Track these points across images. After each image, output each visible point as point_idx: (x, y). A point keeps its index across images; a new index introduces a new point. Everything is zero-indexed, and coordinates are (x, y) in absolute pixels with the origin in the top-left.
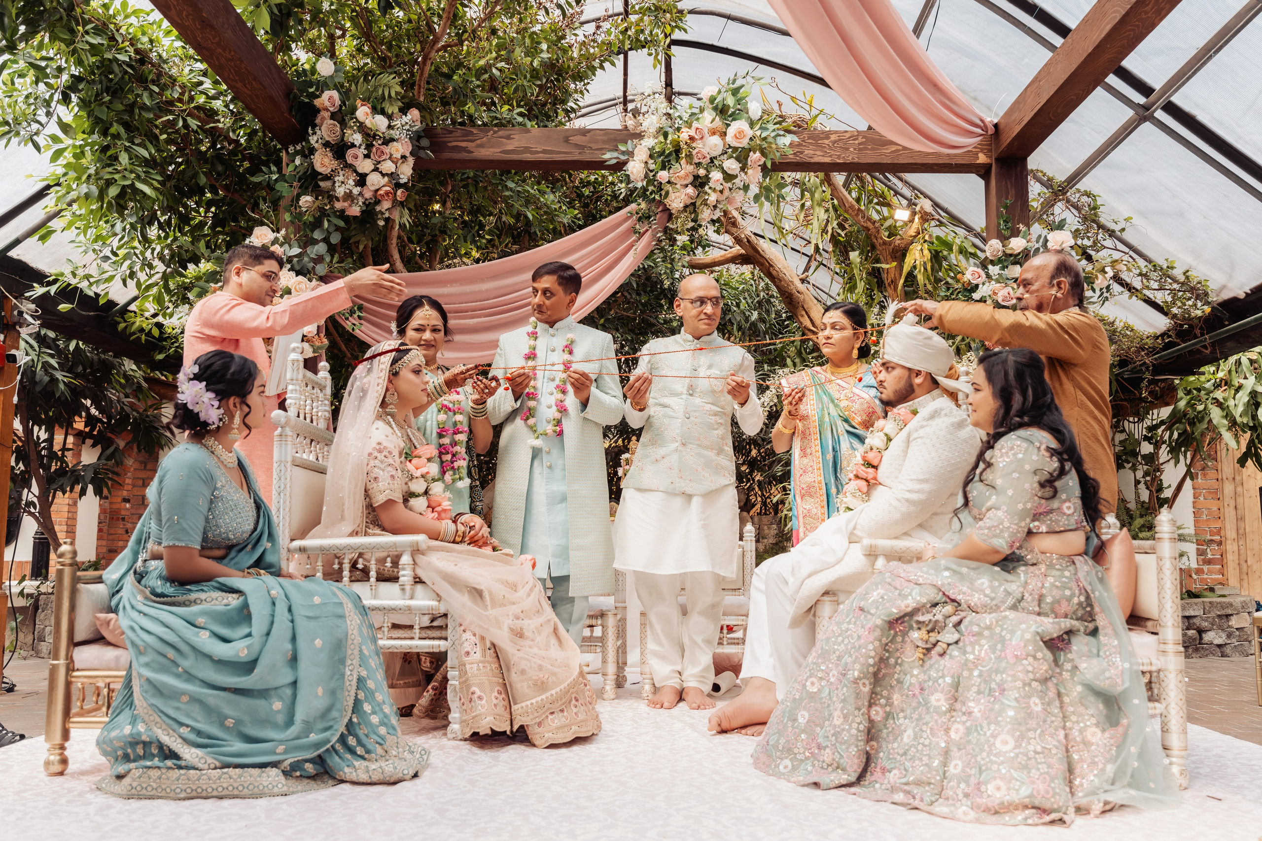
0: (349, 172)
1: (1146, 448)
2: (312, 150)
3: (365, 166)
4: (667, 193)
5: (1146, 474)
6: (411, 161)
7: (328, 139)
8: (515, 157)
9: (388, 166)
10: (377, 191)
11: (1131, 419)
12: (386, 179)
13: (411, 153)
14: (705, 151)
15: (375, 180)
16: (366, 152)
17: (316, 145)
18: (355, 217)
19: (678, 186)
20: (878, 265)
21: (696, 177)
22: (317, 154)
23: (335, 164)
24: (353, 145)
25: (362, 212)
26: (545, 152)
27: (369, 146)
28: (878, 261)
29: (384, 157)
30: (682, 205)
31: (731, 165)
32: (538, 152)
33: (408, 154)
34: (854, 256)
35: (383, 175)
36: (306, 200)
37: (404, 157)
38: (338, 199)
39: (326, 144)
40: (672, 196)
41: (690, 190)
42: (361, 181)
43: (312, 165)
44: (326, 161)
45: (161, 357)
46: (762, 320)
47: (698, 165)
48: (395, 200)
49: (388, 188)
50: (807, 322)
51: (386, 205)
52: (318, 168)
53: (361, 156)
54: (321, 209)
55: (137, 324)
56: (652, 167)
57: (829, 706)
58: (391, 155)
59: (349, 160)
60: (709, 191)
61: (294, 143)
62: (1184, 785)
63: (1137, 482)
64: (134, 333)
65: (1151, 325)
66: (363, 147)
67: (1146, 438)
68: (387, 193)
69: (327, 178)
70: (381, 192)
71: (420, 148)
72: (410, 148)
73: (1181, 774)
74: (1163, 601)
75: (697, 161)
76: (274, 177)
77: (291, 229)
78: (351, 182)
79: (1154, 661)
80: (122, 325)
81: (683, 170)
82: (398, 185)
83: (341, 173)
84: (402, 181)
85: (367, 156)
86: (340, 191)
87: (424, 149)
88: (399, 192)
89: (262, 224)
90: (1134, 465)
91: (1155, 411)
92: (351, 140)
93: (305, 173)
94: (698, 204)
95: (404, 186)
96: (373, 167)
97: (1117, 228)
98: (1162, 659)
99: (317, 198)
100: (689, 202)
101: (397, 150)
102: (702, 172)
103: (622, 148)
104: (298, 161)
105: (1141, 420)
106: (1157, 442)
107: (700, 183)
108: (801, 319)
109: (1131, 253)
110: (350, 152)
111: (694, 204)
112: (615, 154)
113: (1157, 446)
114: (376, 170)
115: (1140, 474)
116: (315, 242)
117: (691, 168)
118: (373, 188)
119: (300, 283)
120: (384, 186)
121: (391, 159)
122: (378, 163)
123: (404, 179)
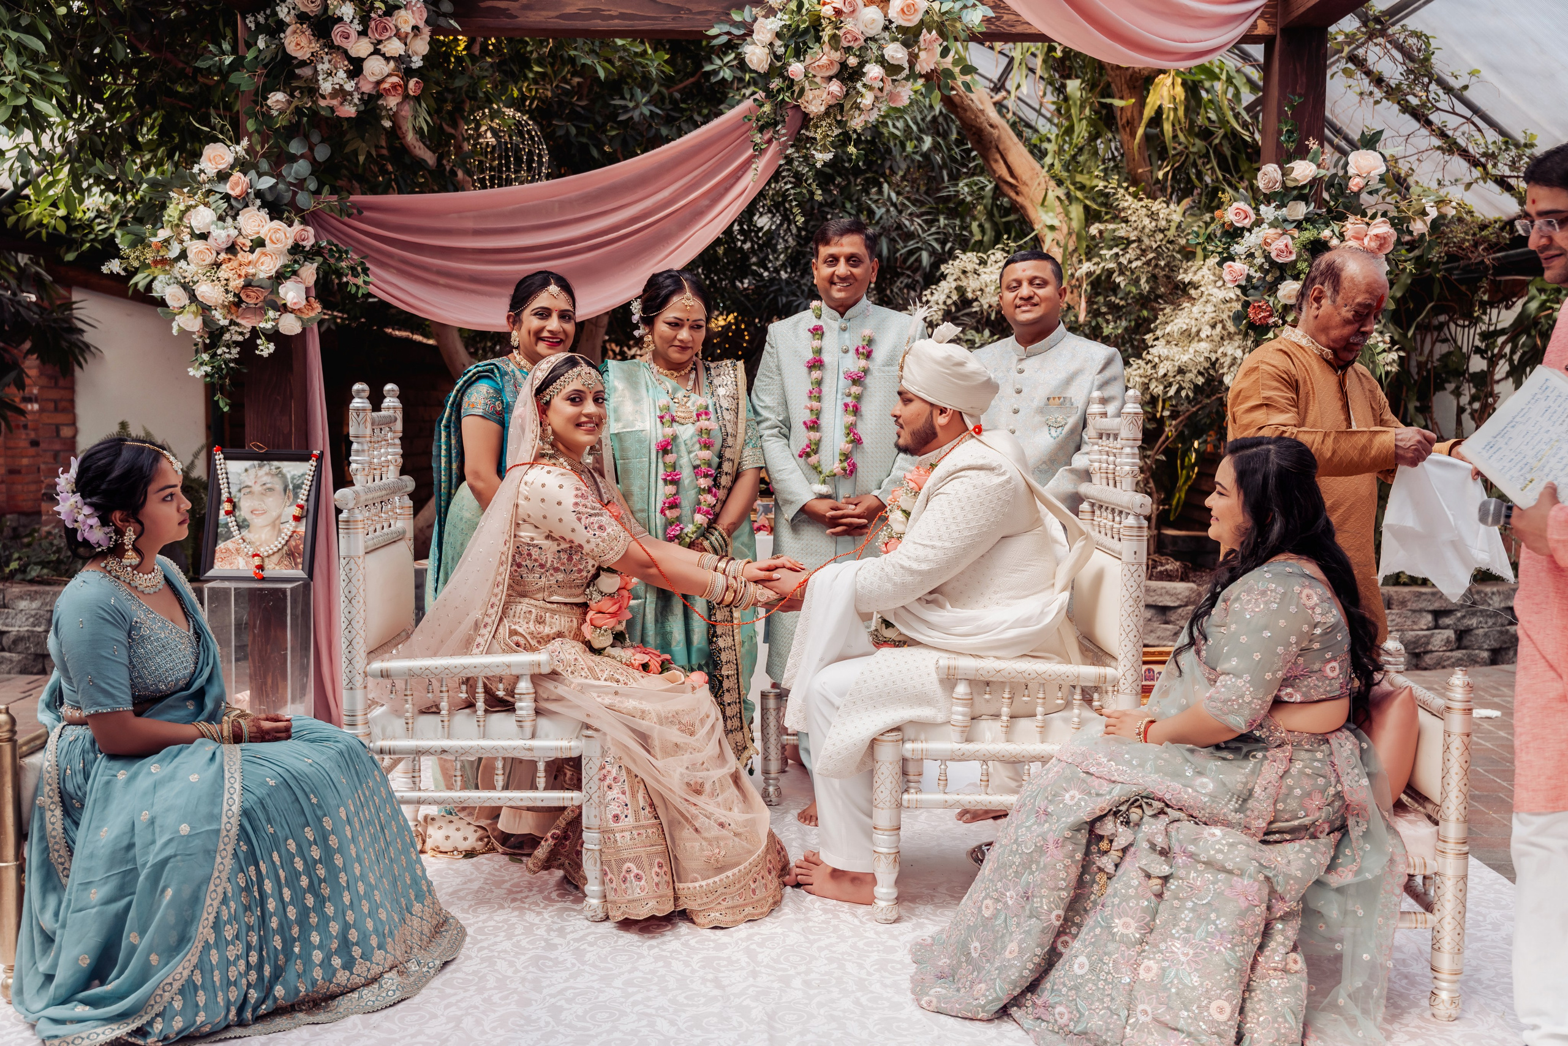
0: (338, 58)
1: (1477, 364)
2: (281, 26)
3: (361, 48)
4: (802, 91)
5: (1474, 399)
6: (426, 31)
7: (303, 9)
8: (578, 24)
9: (394, 47)
10: (378, 83)
11: (1461, 322)
12: (392, 64)
13: (427, 22)
14: (856, 31)
15: (375, 68)
16: (360, 28)
17: (287, 20)
18: (348, 119)
19: (818, 80)
20: (1108, 101)
21: (843, 65)
22: (289, 31)
23: (316, 46)
24: (340, 19)
25: (358, 112)
26: (622, 16)
27: (365, 20)
28: (1107, 93)
29: (388, 34)
30: (823, 109)
31: (896, 52)
32: (612, 17)
33: (421, 24)
34: (1073, 86)
35: (388, 59)
36: (277, 99)
37: (415, 28)
38: (324, 97)
39: (302, 17)
40: (809, 95)
41: (835, 87)
42: (356, 68)
43: (282, 47)
44: (304, 42)
45: (70, 257)
46: (936, 147)
47: (848, 50)
48: (406, 97)
49: (395, 79)
50: (1003, 171)
51: (392, 102)
52: (291, 49)
53: (354, 35)
54: (298, 111)
55: (34, 217)
56: (781, 51)
57: (1003, 936)
58: (398, 29)
59: (338, 40)
60: (863, 90)
61: (255, 12)
62: (1454, 1015)
63: (1461, 410)
64: (31, 229)
65: (1497, 208)
66: (356, 21)
67: (1478, 350)
68: (394, 86)
69: (303, 64)
70: (386, 85)
71: (439, 14)
72: (425, 15)
73: (1453, 1002)
74: (1448, 789)
75: (845, 44)
76: (228, 60)
77: (256, 138)
78: (342, 74)
79: (1429, 861)
80: (12, 219)
81: (823, 57)
82: (409, 73)
83: (326, 58)
84: (415, 66)
85: (363, 33)
86: (326, 87)
87: (445, 15)
88: (412, 83)
89: (216, 140)
90: (1458, 388)
91: (1495, 311)
92: (338, 13)
93: (272, 59)
94: (847, 107)
95: (418, 73)
96: (372, 49)
97: (1457, 84)
98: (1440, 859)
99: (292, 95)
100: (833, 102)
101: (406, 22)
102: (853, 61)
103: (737, 17)
104: (261, 44)
105: (1474, 322)
106: (1493, 355)
107: (849, 75)
108: (995, 166)
109: (1476, 119)
110: (337, 29)
111: (841, 107)
112: (726, 28)
113: (1493, 362)
114: (376, 52)
115: (1465, 400)
116: (293, 159)
117: (836, 56)
118: (373, 79)
119: (277, 230)
120: (389, 75)
121: (397, 35)
122: (380, 42)
123: (417, 63)
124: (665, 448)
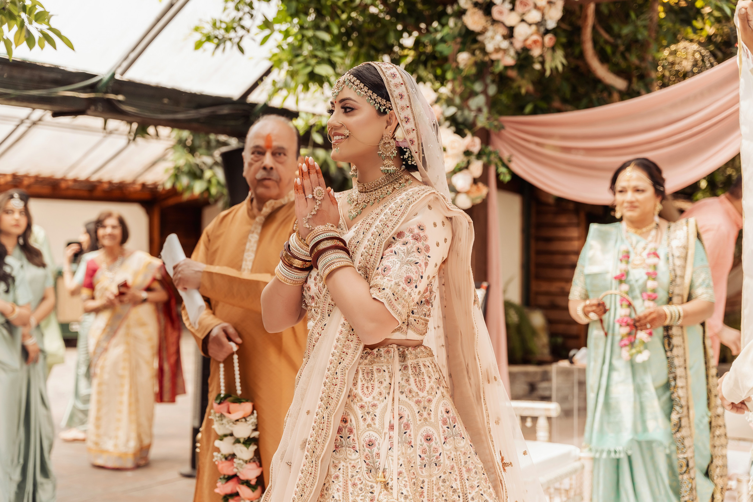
0: (497, 27)
2: (463, 11)
3: (511, 19)
9: (534, 16)
10: (526, 40)
12: (533, 27)
15: (522, 31)
16: (510, 6)
17: (465, 7)
18: (509, 66)
22: (468, 14)
23: (484, 21)
25: (515, 61)
29: (529, 8)
35: (530, 25)
36: (463, 57)
39: (476, 4)
42: (510, 33)
43: (464, 25)
44: (477, 19)
48: (545, 48)
49: (536, 37)
51: (536, 52)
52: (470, 25)
53: (506, 12)
59: (496, 16)
66: (506, 3)
68: (536, 42)
69: (477, 33)
70: (531, 41)
78: (500, 38)
82: (545, 32)
83: (490, 29)
84: (550, 27)
85: (512, 10)
88: (548, 39)
93: (459, 33)
95: (552, 31)
96: (519, 19)
99: (473, 54)
104: (451, 24)
110: (494, 9)
114: (523, 20)
116: (477, 95)
118: (522, 38)
119: (456, 141)
120: (532, 35)
121: (536, 7)
122: (523, 14)
123: (551, 24)
124: (621, 279)
